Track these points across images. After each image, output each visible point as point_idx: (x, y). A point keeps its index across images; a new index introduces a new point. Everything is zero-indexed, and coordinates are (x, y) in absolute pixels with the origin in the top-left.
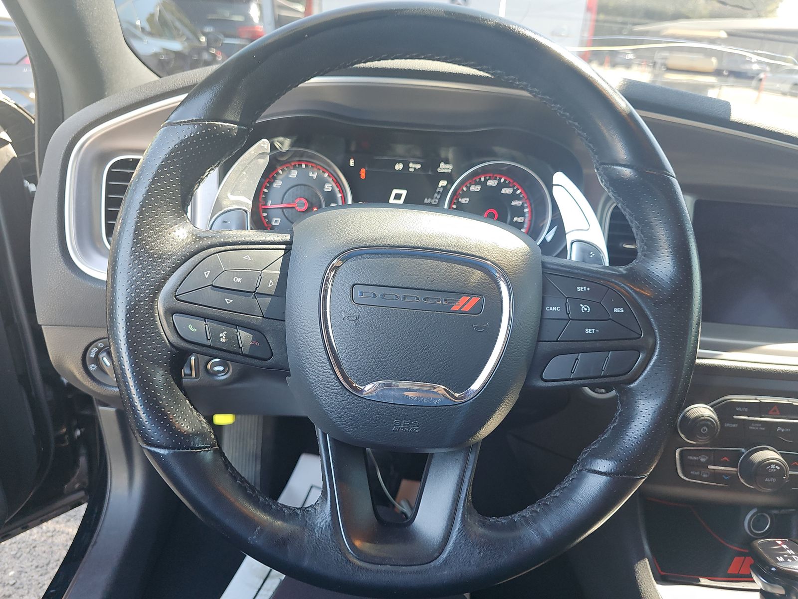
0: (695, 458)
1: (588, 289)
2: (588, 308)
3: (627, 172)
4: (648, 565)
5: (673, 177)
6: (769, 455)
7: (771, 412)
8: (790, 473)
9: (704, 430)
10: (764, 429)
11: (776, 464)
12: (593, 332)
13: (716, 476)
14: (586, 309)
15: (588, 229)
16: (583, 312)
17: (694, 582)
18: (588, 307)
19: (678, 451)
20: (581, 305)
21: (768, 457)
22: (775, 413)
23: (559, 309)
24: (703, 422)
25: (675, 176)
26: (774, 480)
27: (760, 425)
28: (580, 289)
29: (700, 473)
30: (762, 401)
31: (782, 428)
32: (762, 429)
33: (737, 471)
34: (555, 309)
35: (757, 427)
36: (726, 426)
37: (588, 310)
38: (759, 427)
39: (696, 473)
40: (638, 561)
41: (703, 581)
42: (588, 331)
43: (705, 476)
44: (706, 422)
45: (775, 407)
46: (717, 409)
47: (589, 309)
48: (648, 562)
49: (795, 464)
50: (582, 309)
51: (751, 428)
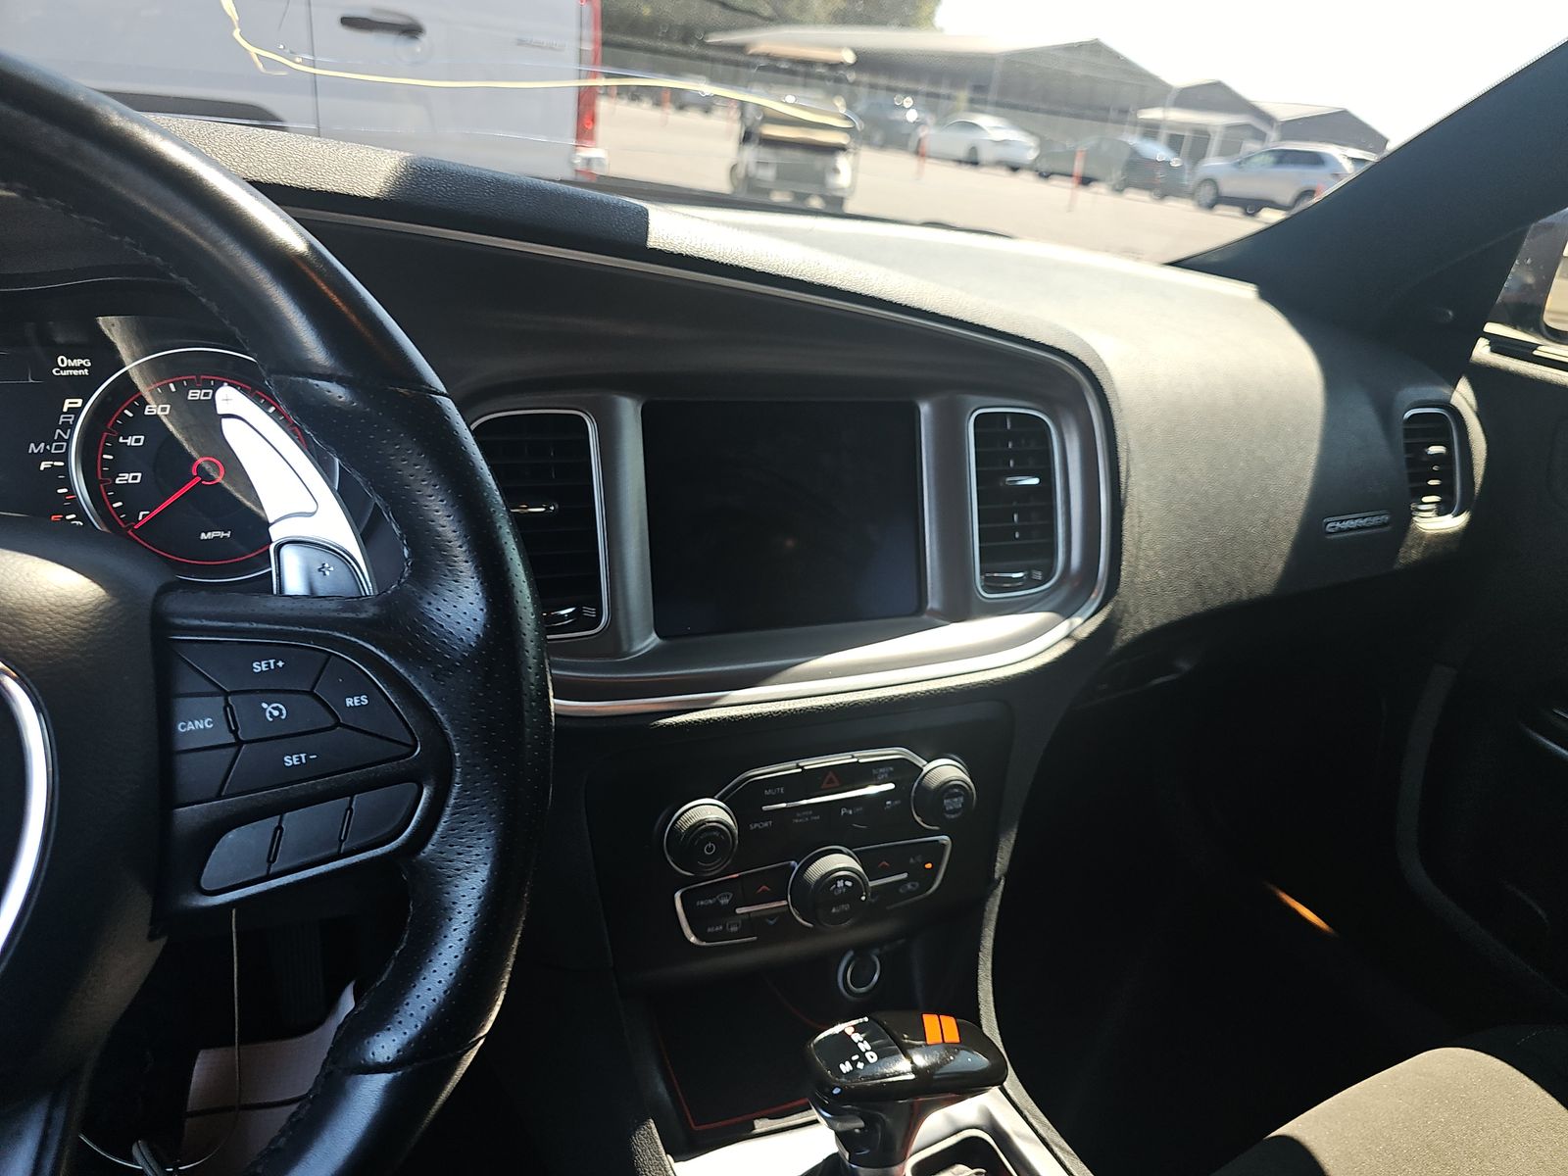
0: (711, 901)
1: (280, 664)
2: (280, 710)
3: (337, 392)
4: (655, 1131)
5: (442, 394)
6: (839, 862)
7: (824, 786)
8: (871, 884)
9: (710, 850)
10: (818, 817)
11: (845, 878)
12: (304, 761)
13: (751, 924)
14: (276, 713)
15: (313, 514)
16: (271, 719)
17: (744, 1133)
18: (281, 706)
19: (678, 895)
20: (265, 705)
21: (830, 869)
22: (831, 785)
23: (209, 723)
24: (706, 834)
25: (444, 390)
26: (846, 907)
27: (811, 812)
28: (259, 667)
29: (724, 927)
30: (806, 768)
31: (848, 809)
32: (815, 818)
33: (788, 905)
34: (199, 725)
35: (806, 816)
36: (752, 828)
37: (281, 714)
38: (809, 817)
39: (717, 929)
40: (635, 1130)
41: (761, 1125)
42: (290, 761)
43: (734, 929)
44: (711, 834)
45: (831, 774)
46: (732, 803)
47: (284, 712)
48: (653, 1126)
49: (884, 865)
50: (268, 715)
51: (797, 821)
